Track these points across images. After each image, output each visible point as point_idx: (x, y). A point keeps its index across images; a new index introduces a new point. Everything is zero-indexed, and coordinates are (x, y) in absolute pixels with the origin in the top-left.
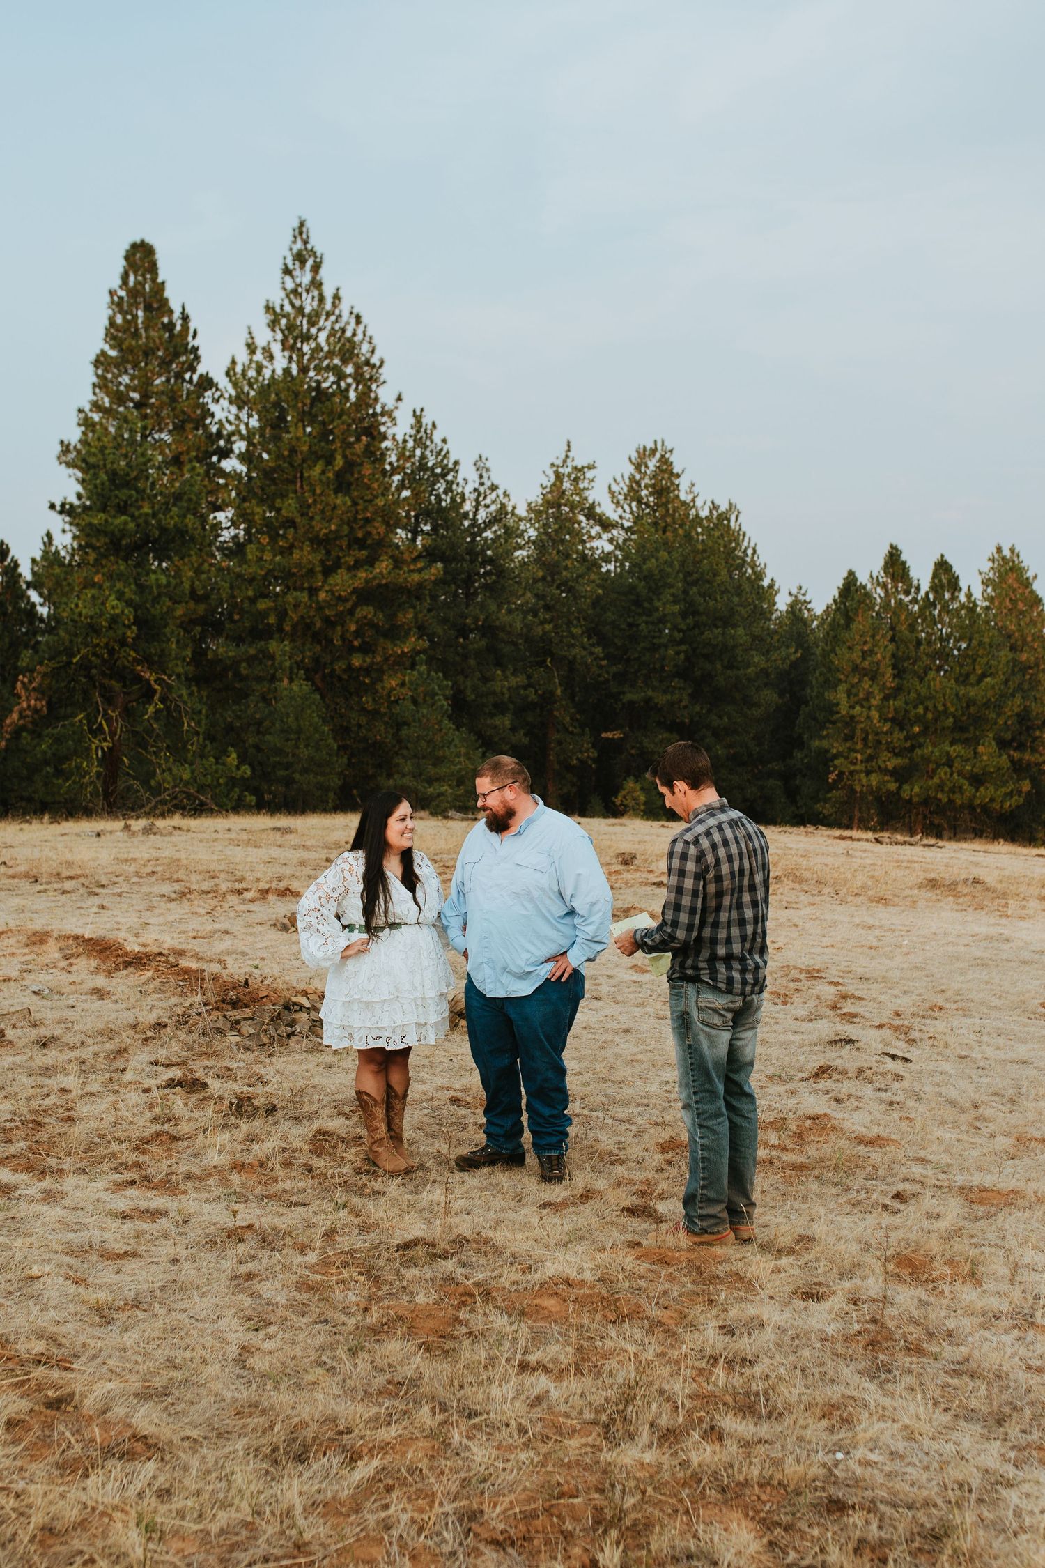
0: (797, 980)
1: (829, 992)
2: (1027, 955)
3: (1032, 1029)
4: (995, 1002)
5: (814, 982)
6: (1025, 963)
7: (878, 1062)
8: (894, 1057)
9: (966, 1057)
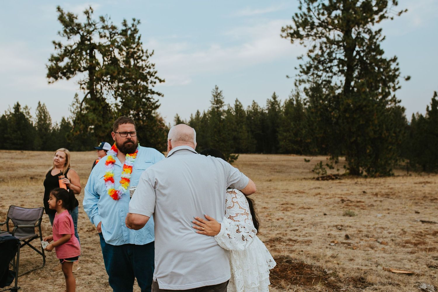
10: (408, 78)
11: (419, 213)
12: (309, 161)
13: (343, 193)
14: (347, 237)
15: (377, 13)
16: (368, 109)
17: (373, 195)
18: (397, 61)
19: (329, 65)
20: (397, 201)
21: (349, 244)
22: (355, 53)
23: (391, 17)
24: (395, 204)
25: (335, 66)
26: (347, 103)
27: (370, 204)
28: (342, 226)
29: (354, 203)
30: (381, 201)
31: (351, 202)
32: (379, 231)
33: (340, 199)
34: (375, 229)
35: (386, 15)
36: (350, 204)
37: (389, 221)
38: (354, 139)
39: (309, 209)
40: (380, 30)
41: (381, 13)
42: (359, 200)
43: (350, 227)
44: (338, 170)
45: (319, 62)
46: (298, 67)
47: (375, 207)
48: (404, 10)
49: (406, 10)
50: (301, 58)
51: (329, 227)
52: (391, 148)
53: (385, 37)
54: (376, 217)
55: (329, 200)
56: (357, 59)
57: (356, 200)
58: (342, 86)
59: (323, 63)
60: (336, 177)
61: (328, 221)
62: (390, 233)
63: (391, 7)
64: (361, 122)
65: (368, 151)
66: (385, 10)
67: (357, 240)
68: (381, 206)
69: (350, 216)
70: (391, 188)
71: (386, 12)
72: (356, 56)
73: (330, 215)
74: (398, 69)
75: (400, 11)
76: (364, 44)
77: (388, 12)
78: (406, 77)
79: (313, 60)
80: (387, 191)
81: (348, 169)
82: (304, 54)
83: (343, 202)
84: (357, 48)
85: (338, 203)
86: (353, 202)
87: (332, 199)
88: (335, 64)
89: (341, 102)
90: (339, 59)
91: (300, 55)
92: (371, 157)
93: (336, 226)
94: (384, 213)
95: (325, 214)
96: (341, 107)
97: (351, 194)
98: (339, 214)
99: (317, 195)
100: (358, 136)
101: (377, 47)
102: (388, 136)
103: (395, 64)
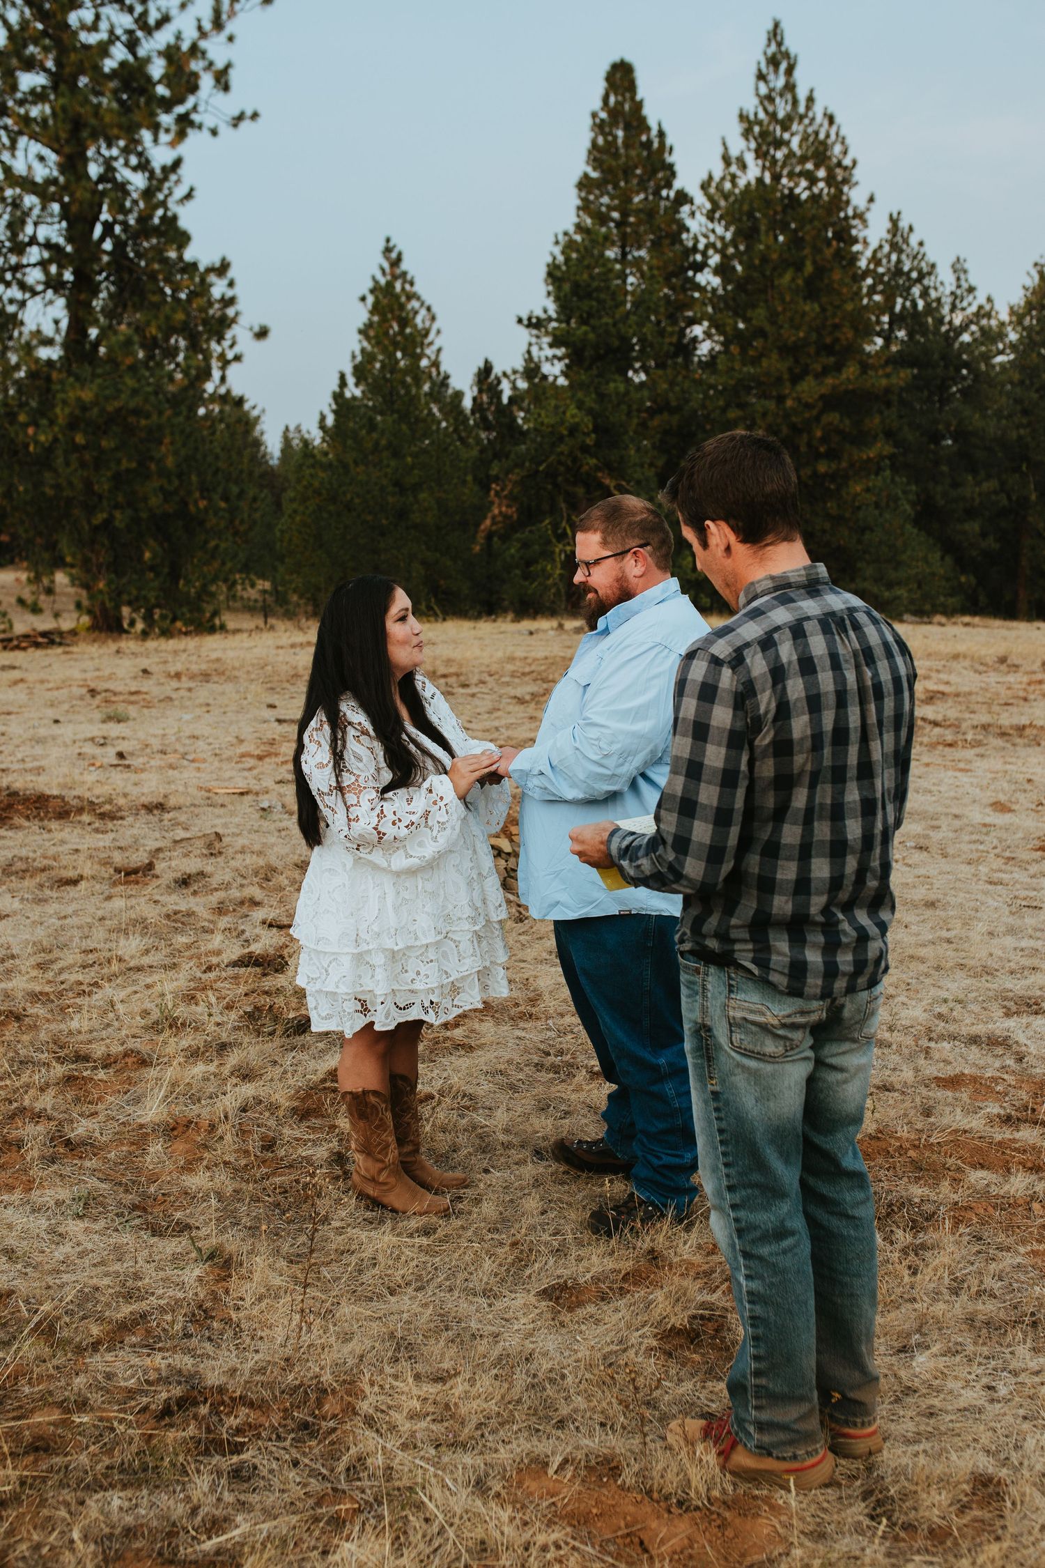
10: (262, 334)
11: (275, 707)
13: (89, 675)
14: (121, 755)
15: (167, 105)
16: (143, 422)
17: (169, 676)
18: (231, 273)
19: (13, 260)
20: (229, 687)
21: (128, 766)
22: (98, 230)
23: (212, 125)
24: (223, 693)
25: (34, 265)
26: (79, 399)
27: (162, 697)
28: (105, 738)
29: (121, 698)
30: (190, 690)
31: (115, 694)
32: (187, 742)
33: (84, 691)
34: (178, 740)
35: (195, 117)
36: (113, 699)
37: (209, 725)
38: (105, 515)
39: (9, 713)
40: (177, 163)
41: (180, 109)
42: (133, 689)
43: (123, 738)
44: (57, 615)
47: (176, 703)
48: (249, 113)
49: (255, 116)
51: (74, 742)
52: (217, 547)
53: (192, 190)
54: (180, 720)
55: (56, 693)
56: (106, 252)
57: (127, 689)
58: (58, 339)
60: (50, 639)
61: (66, 731)
62: (210, 744)
63: (210, 96)
64: (125, 464)
65: (147, 555)
66: (191, 101)
67: (141, 760)
68: (190, 699)
69: (119, 721)
70: (218, 660)
71: (195, 109)
73: (70, 721)
74: (231, 301)
75: (236, 113)
76: (128, 204)
77: (201, 108)
78: (257, 329)
80: (204, 667)
81: (89, 612)
83: (93, 696)
84: (105, 216)
85: (82, 698)
86: (120, 693)
87: (65, 691)
88: (33, 260)
89: (60, 396)
90: (48, 245)
92: (157, 575)
93: (92, 739)
94: (198, 711)
95: (56, 721)
96: (58, 410)
97: (110, 677)
98: (91, 721)
99: (16, 683)
100: (117, 506)
101: (170, 221)
102: (206, 510)
103: (225, 282)
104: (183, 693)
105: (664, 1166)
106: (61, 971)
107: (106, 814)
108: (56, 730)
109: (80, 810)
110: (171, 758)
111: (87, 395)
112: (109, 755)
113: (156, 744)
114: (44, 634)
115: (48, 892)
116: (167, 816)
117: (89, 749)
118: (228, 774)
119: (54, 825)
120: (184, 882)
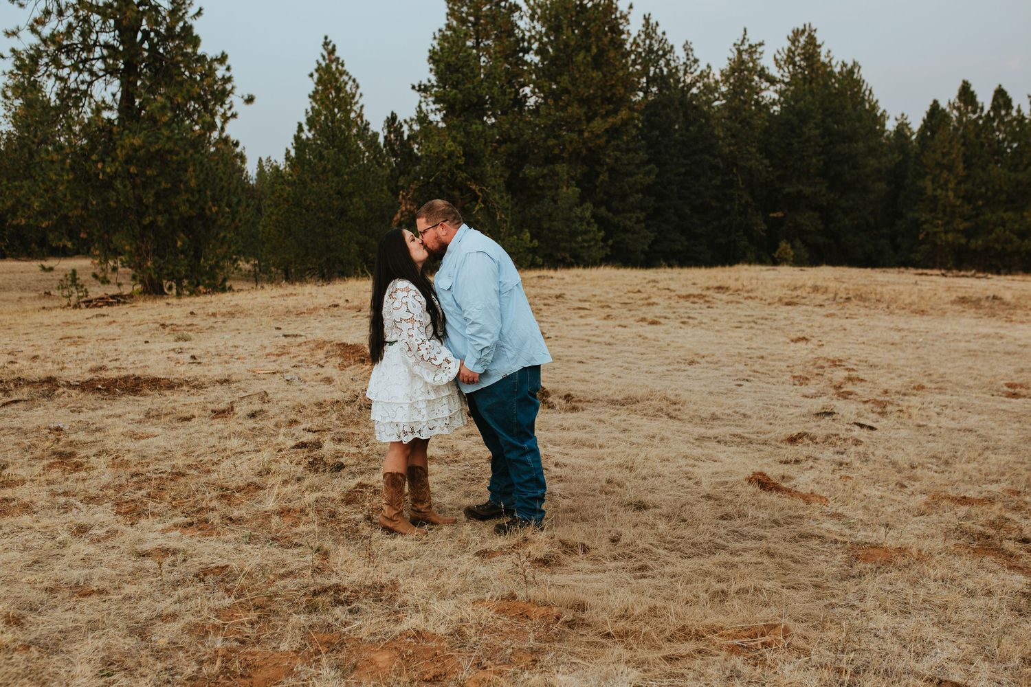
0: (822, 367)
1: (840, 375)
2: (1012, 348)
3: (990, 404)
4: (972, 383)
5: (834, 369)
6: (1009, 353)
7: (847, 430)
8: (862, 426)
9: (923, 426)
10: (250, 100)
11: (280, 329)
12: (51, 269)
13: (156, 317)
14: (193, 358)
16: (175, 158)
17: (208, 315)
18: (228, 62)
19: (84, 55)
20: (248, 320)
21: (200, 363)
22: (140, 36)
24: (246, 323)
25: (98, 59)
26: (132, 144)
27: (208, 326)
28: (180, 349)
29: (182, 328)
30: (224, 322)
31: (177, 326)
32: (231, 349)
33: (157, 325)
34: (226, 348)
36: (178, 329)
37: (242, 340)
38: (151, 219)
39: (113, 339)
42: (188, 323)
43: (192, 349)
44: (119, 285)
45: (60, 48)
46: (8, 54)
47: (218, 329)
50: (14, 34)
51: (162, 352)
52: (225, 237)
53: (201, 9)
54: (223, 338)
55: (139, 328)
56: (145, 50)
57: (184, 323)
58: (116, 106)
59: (70, 50)
60: (118, 300)
61: (155, 347)
62: (246, 350)
64: (163, 185)
65: (179, 243)
67: (206, 360)
68: (226, 327)
69: (186, 340)
70: (237, 305)
72: (142, 41)
73: (155, 342)
74: (229, 80)
76: (159, 19)
78: (246, 97)
79: (44, 41)
80: (229, 309)
81: (141, 282)
82: (21, 27)
83: (164, 328)
84: (145, 26)
85: (157, 329)
86: (181, 326)
88: (97, 55)
89: (119, 143)
90: (106, 46)
91: (11, 28)
92: (186, 256)
93: (174, 350)
94: (233, 333)
95: (146, 342)
96: (118, 152)
97: (170, 317)
98: (167, 341)
99: (111, 323)
100: (159, 212)
101: (188, 29)
102: (217, 213)
103: (225, 67)
104: (220, 324)
105: (529, 498)
106: (198, 456)
107: (196, 386)
108: (147, 346)
109: (180, 385)
110: (226, 358)
111: (137, 141)
112: (186, 357)
113: (213, 351)
114: (113, 297)
115: (176, 424)
116: (233, 386)
117: (172, 354)
118: (262, 364)
119: (167, 392)
120: (253, 415)
